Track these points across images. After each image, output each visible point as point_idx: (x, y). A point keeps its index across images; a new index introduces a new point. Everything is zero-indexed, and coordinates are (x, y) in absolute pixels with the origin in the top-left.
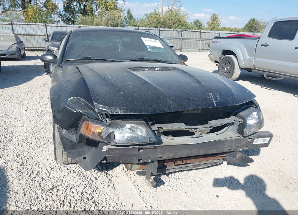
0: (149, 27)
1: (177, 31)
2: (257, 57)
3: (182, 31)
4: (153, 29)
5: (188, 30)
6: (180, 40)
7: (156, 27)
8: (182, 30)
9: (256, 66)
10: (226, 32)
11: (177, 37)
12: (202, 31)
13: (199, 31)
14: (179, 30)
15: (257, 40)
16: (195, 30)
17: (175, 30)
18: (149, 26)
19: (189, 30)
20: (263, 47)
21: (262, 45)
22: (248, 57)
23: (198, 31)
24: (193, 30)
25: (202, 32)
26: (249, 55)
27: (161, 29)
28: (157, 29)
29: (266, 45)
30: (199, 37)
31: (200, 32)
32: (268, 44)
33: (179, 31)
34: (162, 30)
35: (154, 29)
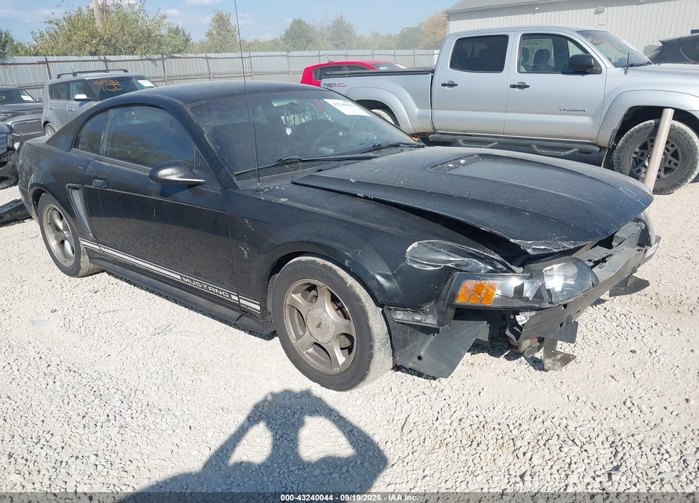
0: (76, 55)
1: (150, 59)
2: (437, 109)
3: (163, 59)
4: (85, 58)
5: (175, 55)
6: (162, 81)
7: (92, 54)
8: (163, 57)
9: (437, 126)
10: (263, 54)
11: (155, 75)
12: (209, 55)
13: (204, 55)
14: (156, 57)
15: (430, 75)
16: (193, 55)
17: (144, 57)
18: (74, 53)
19: (179, 55)
20: (446, 87)
21: (444, 85)
22: (417, 110)
23: (200, 55)
24: (190, 55)
25: (210, 58)
26: (418, 107)
27: (108, 57)
28: (96, 58)
29: (452, 85)
30: (207, 71)
31: (207, 58)
32: (455, 83)
33: (156, 60)
34: (111, 61)
35: (90, 58)
